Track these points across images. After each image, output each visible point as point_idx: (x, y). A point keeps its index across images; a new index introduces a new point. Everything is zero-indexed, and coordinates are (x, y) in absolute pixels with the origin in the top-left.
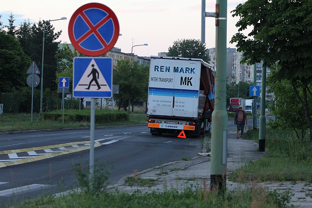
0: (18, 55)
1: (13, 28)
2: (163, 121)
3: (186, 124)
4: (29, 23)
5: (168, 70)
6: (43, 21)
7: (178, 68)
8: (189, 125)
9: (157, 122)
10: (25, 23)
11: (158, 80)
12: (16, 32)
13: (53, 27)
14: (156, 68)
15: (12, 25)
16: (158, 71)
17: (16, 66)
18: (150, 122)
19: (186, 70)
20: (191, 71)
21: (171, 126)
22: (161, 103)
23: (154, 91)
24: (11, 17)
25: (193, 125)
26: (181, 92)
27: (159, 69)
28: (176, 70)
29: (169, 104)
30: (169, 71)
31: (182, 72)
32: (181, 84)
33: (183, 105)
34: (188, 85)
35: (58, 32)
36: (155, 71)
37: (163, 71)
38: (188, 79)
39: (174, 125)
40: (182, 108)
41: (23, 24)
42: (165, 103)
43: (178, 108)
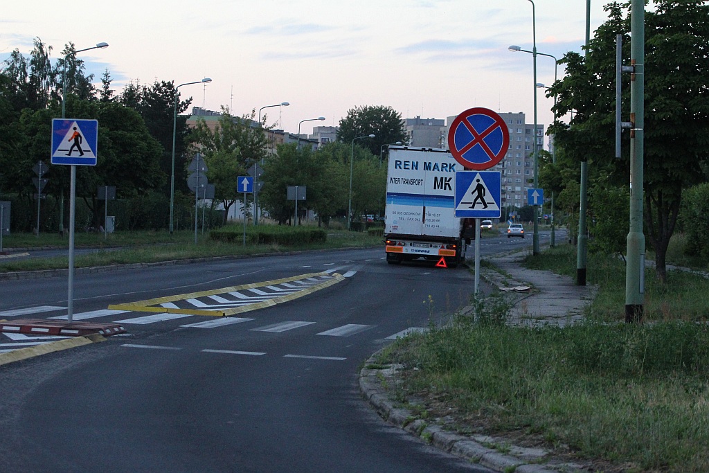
0: (142, 139)
1: (109, 93)
2: (408, 243)
3: (443, 247)
4: (138, 86)
5: (415, 166)
6: (163, 82)
7: (430, 163)
8: (447, 248)
9: (399, 244)
10: (131, 86)
11: (401, 182)
12: (114, 99)
13: (178, 93)
14: (398, 164)
15: (107, 88)
16: (400, 168)
17: (140, 157)
18: (389, 244)
19: (443, 167)
20: (450, 168)
21: (419, 251)
22: (405, 217)
23: (394, 197)
24: (106, 75)
25: (454, 248)
26: (434, 200)
27: (402, 166)
28: (427, 167)
29: (418, 217)
30: (416, 169)
31: (436, 170)
32: (435, 188)
33: (438, 218)
34: (445, 189)
35: (186, 100)
36: (396, 168)
37: (408, 169)
38: (445, 181)
39: (424, 249)
40: (436, 224)
41: (128, 87)
42: (412, 216)
43: (431, 223)
